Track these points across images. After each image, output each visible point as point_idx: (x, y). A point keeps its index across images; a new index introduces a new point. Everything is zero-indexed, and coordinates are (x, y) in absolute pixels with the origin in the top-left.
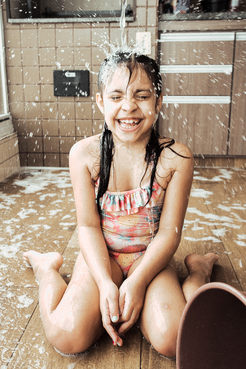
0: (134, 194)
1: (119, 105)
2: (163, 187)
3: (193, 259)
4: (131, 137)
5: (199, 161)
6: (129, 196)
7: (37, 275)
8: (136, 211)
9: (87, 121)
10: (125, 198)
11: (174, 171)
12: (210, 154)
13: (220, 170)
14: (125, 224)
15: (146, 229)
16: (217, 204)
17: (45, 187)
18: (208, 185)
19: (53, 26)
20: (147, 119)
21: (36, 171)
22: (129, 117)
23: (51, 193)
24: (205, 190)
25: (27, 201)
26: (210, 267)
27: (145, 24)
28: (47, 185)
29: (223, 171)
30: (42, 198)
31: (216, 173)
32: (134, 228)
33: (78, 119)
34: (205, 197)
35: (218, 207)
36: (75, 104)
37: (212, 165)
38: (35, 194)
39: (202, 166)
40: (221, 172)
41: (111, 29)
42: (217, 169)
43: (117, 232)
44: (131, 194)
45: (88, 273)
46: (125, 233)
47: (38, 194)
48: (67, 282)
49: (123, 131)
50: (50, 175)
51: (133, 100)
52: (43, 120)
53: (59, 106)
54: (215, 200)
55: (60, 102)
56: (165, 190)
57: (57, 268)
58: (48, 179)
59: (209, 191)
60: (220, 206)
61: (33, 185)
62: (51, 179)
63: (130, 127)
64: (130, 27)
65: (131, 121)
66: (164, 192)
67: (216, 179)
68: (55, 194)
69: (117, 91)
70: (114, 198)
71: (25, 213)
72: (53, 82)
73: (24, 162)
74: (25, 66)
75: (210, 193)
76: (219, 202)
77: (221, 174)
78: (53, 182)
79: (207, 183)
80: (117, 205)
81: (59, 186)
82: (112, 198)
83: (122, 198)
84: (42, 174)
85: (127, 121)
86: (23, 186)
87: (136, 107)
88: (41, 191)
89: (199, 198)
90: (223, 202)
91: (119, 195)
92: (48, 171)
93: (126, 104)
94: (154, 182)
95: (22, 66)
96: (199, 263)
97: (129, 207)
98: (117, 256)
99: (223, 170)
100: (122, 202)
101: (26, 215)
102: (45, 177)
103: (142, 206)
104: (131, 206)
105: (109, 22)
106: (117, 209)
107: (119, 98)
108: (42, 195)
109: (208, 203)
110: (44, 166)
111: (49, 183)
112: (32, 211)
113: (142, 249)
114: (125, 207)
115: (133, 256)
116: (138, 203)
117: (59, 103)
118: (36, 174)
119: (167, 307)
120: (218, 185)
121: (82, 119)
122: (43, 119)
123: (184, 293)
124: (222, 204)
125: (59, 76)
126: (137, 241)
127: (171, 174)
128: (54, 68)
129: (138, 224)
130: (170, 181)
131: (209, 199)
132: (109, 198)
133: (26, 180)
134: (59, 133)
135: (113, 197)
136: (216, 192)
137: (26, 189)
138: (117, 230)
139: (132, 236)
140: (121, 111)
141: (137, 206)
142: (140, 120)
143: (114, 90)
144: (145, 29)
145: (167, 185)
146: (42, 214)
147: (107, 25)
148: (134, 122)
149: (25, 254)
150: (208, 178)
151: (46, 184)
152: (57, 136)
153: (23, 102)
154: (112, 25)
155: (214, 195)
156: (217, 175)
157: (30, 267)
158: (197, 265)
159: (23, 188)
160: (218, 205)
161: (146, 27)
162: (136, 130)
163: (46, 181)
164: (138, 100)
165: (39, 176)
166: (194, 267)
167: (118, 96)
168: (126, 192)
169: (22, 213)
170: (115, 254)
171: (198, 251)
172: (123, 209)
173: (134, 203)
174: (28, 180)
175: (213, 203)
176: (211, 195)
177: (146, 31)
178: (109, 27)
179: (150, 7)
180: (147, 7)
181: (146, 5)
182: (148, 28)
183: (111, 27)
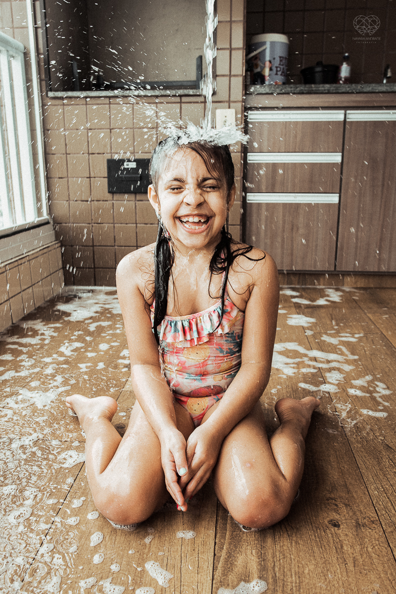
0: (201, 318)
1: (180, 197)
2: (239, 308)
3: (287, 405)
4: (199, 240)
5: (299, 279)
6: (195, 320)
7: (83, 425)
8: (205, 339)
9: (151, 225)
10: (190, 324)
11: (254, 285)
12: (313, 269)
13: (325, 290)
14: (192, 359)
15: (220, 364)
16: (320, 334)
17: (96, 312)
18: (310, 310)
19: (107, 101)
20: (217, 216)
21: (85, 291)
22: (194, 213)
23: (103, 321)
24: (306, 316)
25: (73, 330)
26: (308, 415)
27: (227, 99)
28: (99, 309)
29: (330, 292)
30: (92, 327)
31: (321, 293)
32: (204, 364)
33: (140, 224)
34: (306, 325)
35: (322, 338)
36: (136, 203)
37: (314, 284)
38: (83, 322)
39: (303, 285)
40: (327, 293)
41: (183, 105)
42: (322, 289)
43: (182, 369)
44: (198, 318)
45: (146, 423)
46: (193, 370)
47: (87, 322)
48: (122, 435)
49: (189, 232)
50: (102, 297)
51: (199, 191)
52: (93, 225)
53: (114, 206)
54: (319, 329)
55: (117, 201)
56: (243, 311)
57: (110, 417)
58: (100, 302)
59: (311, 317)
60: (325, 338)
61: (80, 310)
62: (104, 303)
63: (197, 227)
65: (196, 219)
66: (241, 313)
67: (321, 302)
68: (110, 323)
69: (176, 180)
70: (175, 325)
71: (70, 348)
72: (106, 175)
73: (70, 280)
74: (69, 154)
75: (313, 320)
76: (323, 331)
77: (328, 296)
78: (107, 306)
79: (308, 307)
80: (181, 333)
81: (115, 312)
82: (173, 324)
83: (186, 324)
84: (92, 296)
85: (191, 219)
86: (68, 311)
87: (202, 200)
88: (91, 318)
89: (297, 327)
90: (328, 332)
91: (181, 320)
92: (101, 291)
93: (190, 195)
94: (226, 301)
95: (67, 154)
96: (293, 410)
97: (195, 335)
98: (185, 402)
99: (330, 290)
100: (187, 328)
101: (72, 351)
102: (97, 299)
103: (211, 332)
104: (199, 333)
105: (180, 96)
106: (181, 338)
107: (180, 188)
108: (91, 323)
109: (309, 333)
110: (95, 285)
111: (102, 307)
112: (78, 345)
113: (218, 392)
114: (191, 336)
115: (206, 401)
116: (207, 329)
117: (114, 202)
118: (85, 295)
119: (250, 466)
120: (323, 310)
121: (145, 224)
122: (94, 223)
123: (273, 449)
124: (326, 334)
125: (114, 165)
126: (211, 381)
127: (249, 291)
128: (108, 156)
129: (209, 357)
130: (248, 299)
131: (310, 328)
132: (169, 325)
133: (71, 303)
134: (115, 242)
135: (175, 322)
136: (319, 318)
137: (71, 315)
138: (183, 368)
139: (203, 374)
140: (184, 206)
141: (205, 333)
142: (208, 219)
143: (172, 179)
144: (227, 104)
145: (245, 304)
146: (90, 349)
147: (178, 99)
148: (200, 221)
149: (68, 399)
150: (310, 300)
151: (97, 308)
152: (112, 246)
153: (67, 201)
154: (184, 99)
155: (316, 323)
156: (322, 297)
157: (75, 415)
158: (290, 413)
159: (68, 315)
160: (322, 336)
161: (229, 103)
162: (204, 231)
163: (97, 305)
164: (204, 191)
165: (88, 298)
166: (287, 415)
167: (178, 186)
168: (191, 316)
169: (66, 347)
170: (183, 399)
171: (293, 395)
172: (188, 338)
173: (202, 329)
174: (74, 303)
175: (315, 333)
176: (313, 323)
177: (229, 108)
178: (181, 102)
179: (234, 76)
180: (230, 76)
181: (228, 73)
182: (231, 104)
183: (184, 103)
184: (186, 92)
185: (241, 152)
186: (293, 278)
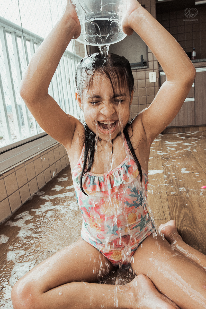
0: (114, 175)
6: (109, 177)
44: (111, 175)
64: (146, 70)
70: (94, 179)
80: (98, 186)
83: (102, 180)
91: (99, 176)
97: (109, 188)
100: (102, 183)
105: (137, 69)
114: (105, 188)
144: (153, 71)
154: (138, 70)
161: (153, 70)
172: (103, 190)
177: (154, 71)
178: (137, 71)
179: (155, 61)
180: (153, 61)
181: (152, 60)
182: (154, 70)
183: (138, 71)
184: (139, 68)
185: (159, 86)
186: (180, 129)
